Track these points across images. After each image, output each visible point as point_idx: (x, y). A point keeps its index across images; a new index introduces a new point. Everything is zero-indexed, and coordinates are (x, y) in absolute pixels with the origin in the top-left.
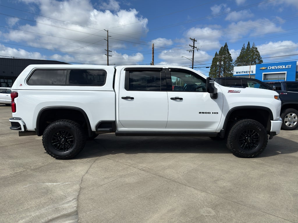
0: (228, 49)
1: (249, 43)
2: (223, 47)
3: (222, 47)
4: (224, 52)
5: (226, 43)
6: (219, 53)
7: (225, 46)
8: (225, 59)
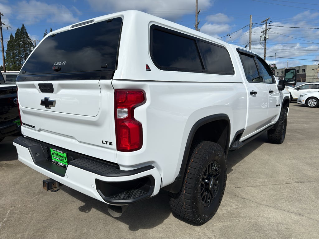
0: (26, 33)
1: (51, 29)
2: (20, 29)
3: (18, 29)
4: (22, 36)
5: (23, 25)
6: (15, 36)
7: (22, 28)
8: (25, 45)
